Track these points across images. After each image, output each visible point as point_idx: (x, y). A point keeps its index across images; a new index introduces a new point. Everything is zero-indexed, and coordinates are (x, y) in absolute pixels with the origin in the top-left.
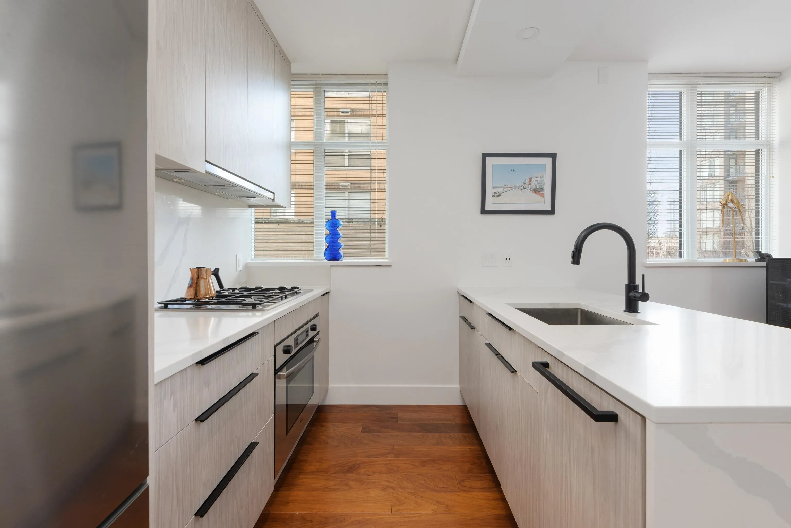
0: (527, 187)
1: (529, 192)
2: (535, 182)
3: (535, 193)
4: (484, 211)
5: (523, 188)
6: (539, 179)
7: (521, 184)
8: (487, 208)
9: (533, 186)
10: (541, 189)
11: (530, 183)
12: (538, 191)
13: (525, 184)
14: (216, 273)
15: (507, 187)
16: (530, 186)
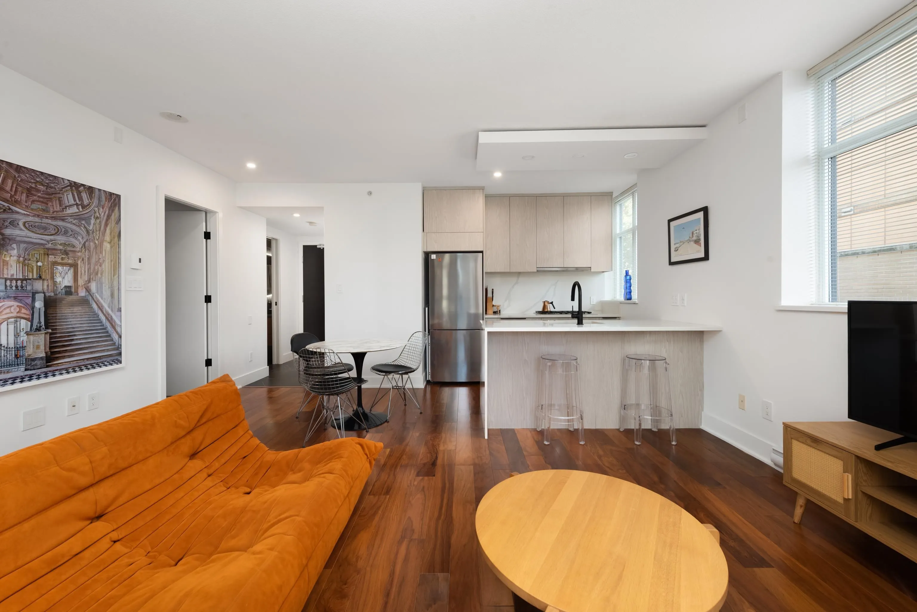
0: (691, 240)
1: (692, 243)
2: (696, 234)
3: (696, 244)
4: (671, 263)
5: (689, 241)
6: (697, 231)
7: (687, 238)
8: (672, 261)
9: (695, 238)
10: (699, 239)
11: (693, 237)
12: (697, 242)
13: (690, 237)
14: (552, 303)
15: (681, 242)
16: (693, 238)
